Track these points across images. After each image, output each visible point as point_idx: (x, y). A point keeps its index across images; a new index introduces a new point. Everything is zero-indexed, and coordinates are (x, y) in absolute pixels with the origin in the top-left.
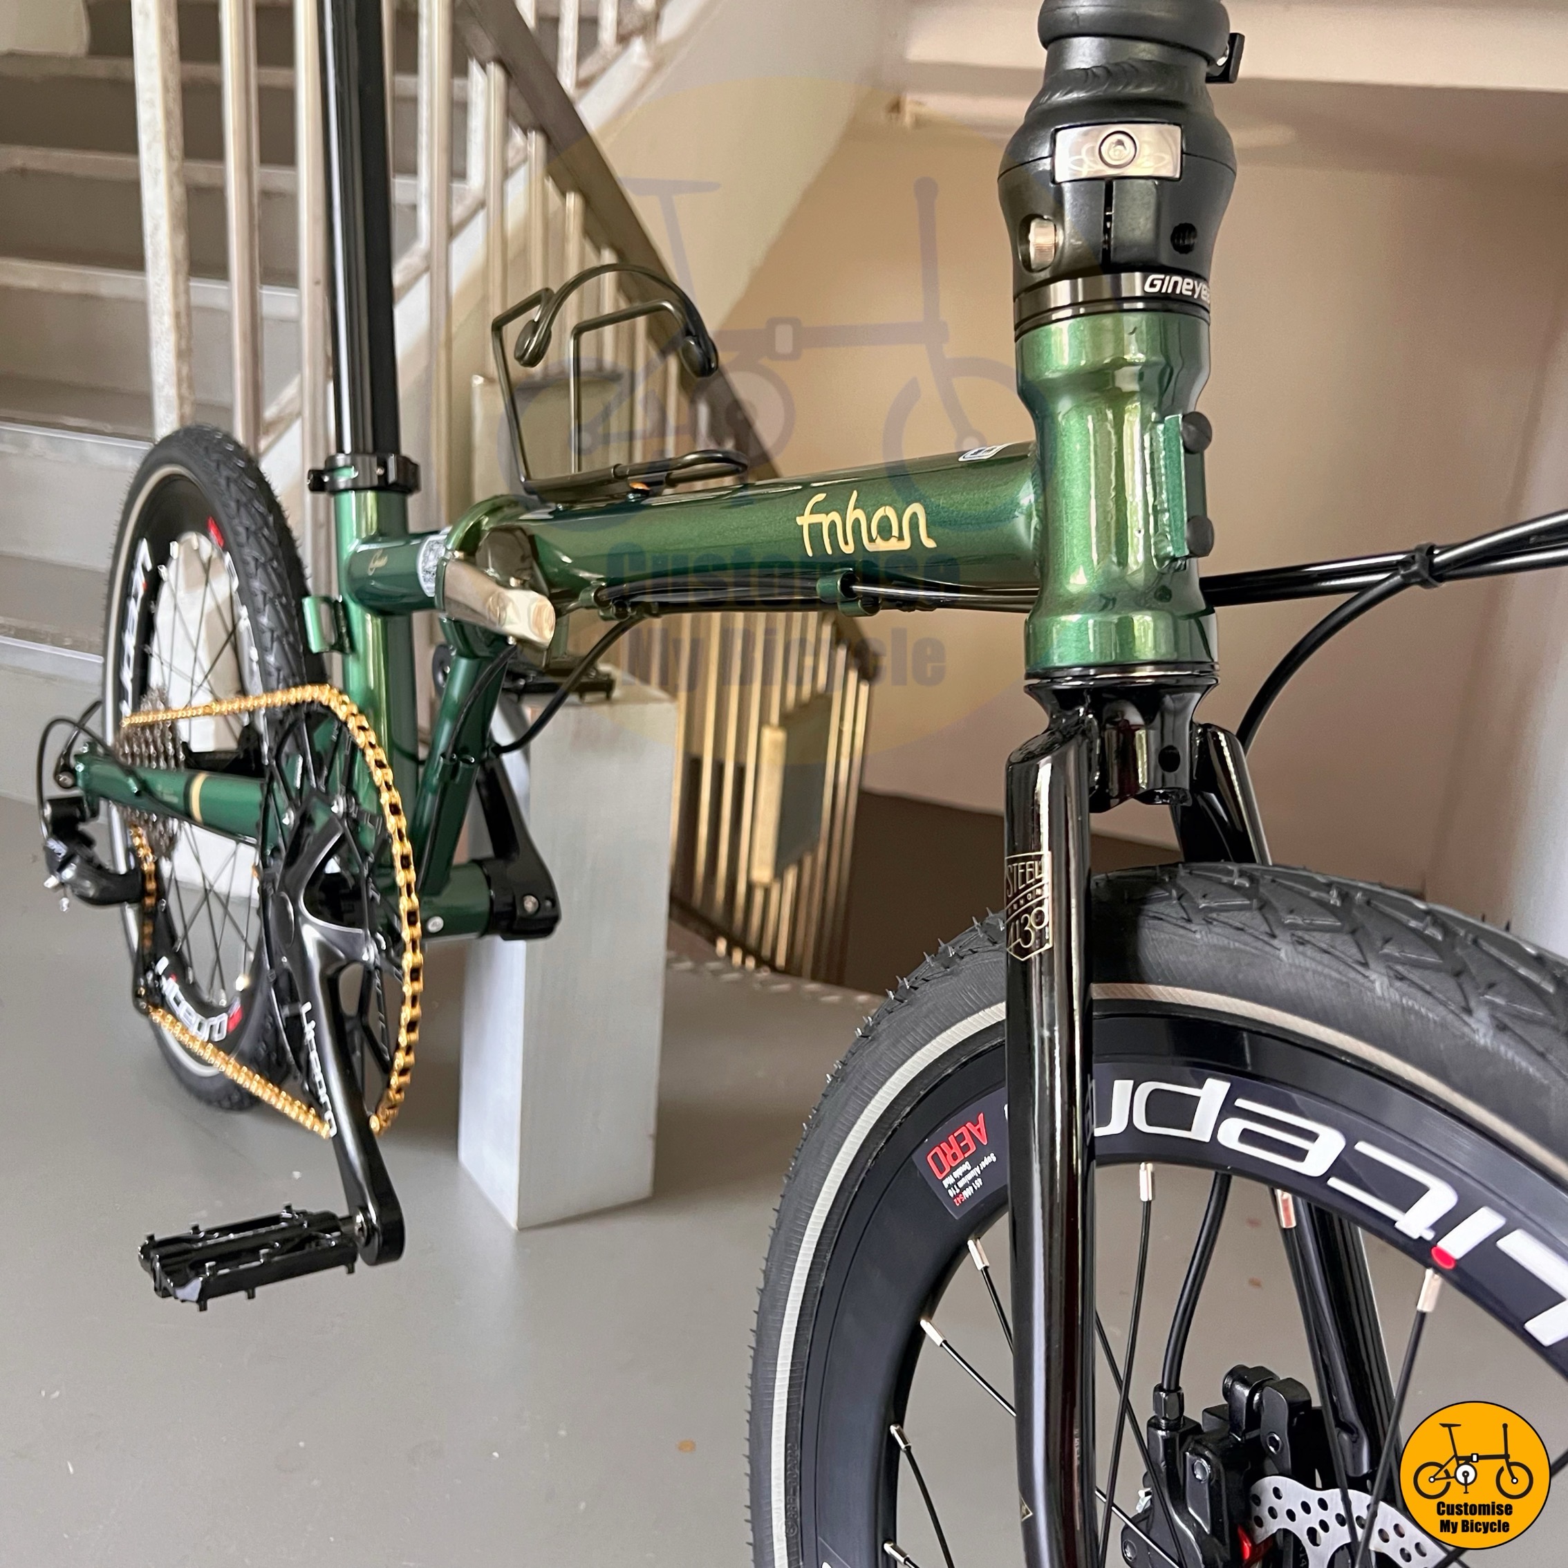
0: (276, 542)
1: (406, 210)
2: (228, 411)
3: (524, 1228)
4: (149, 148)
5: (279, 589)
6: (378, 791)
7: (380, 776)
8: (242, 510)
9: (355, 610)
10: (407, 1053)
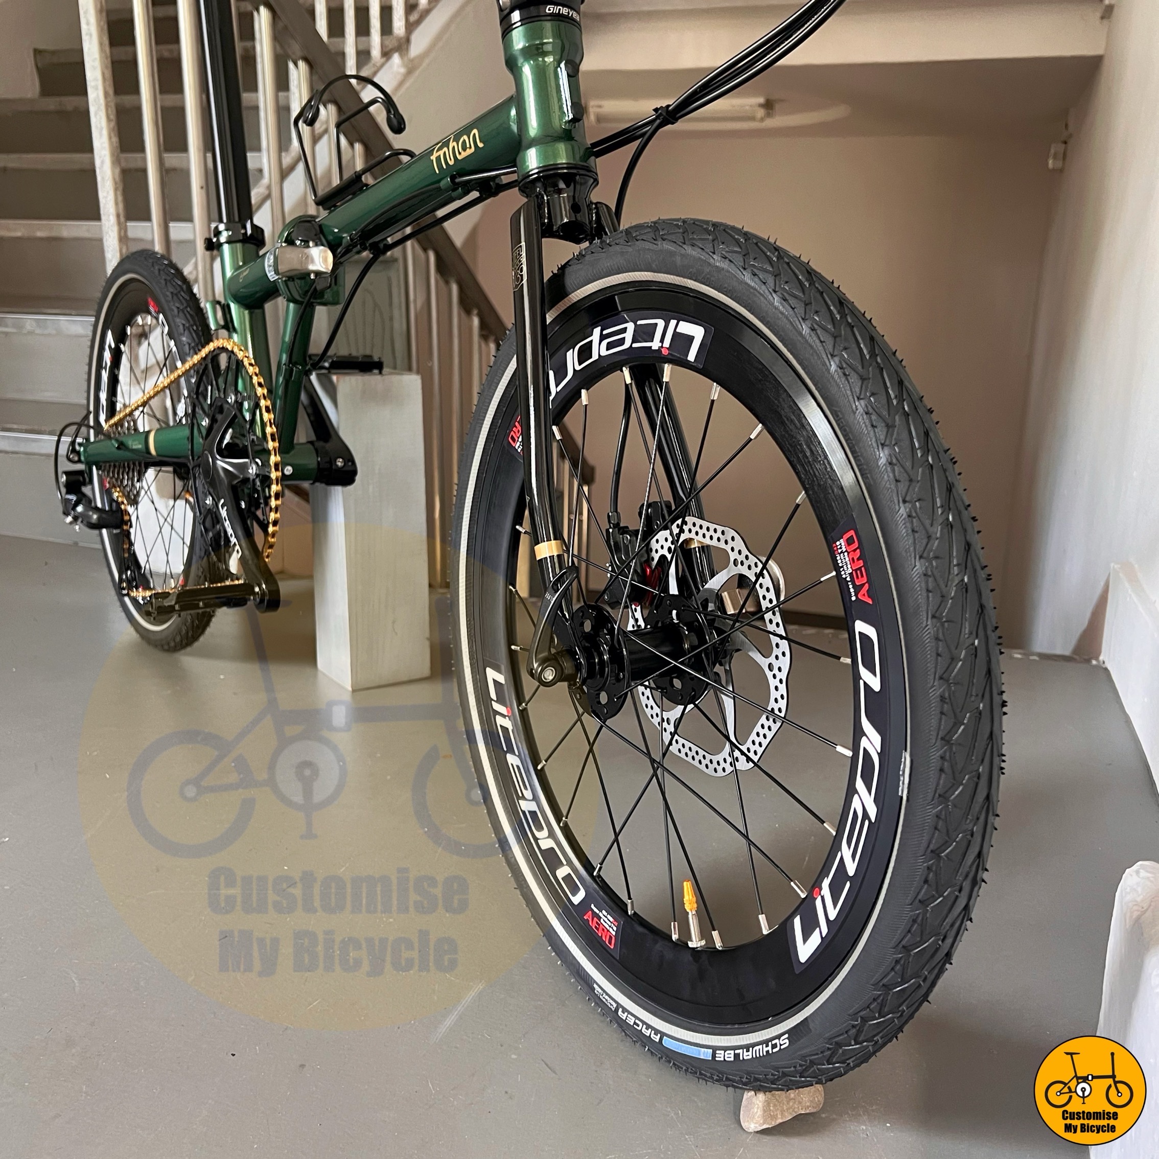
0: (188, 299)
1: (256, 173)
2: (153, 242)
3: (354, 691)
4: (96, 115)
5: (192, 322)
6: (251, 378)
7: (251, 370)
8: (168, 284)
9: (233, 307)
10: (276, 512)
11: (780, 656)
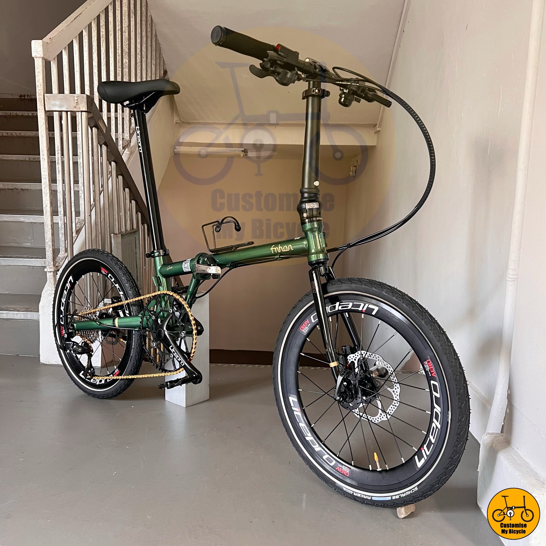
3: (186, 407)
9: (161, 277)
11: (397, 388)
